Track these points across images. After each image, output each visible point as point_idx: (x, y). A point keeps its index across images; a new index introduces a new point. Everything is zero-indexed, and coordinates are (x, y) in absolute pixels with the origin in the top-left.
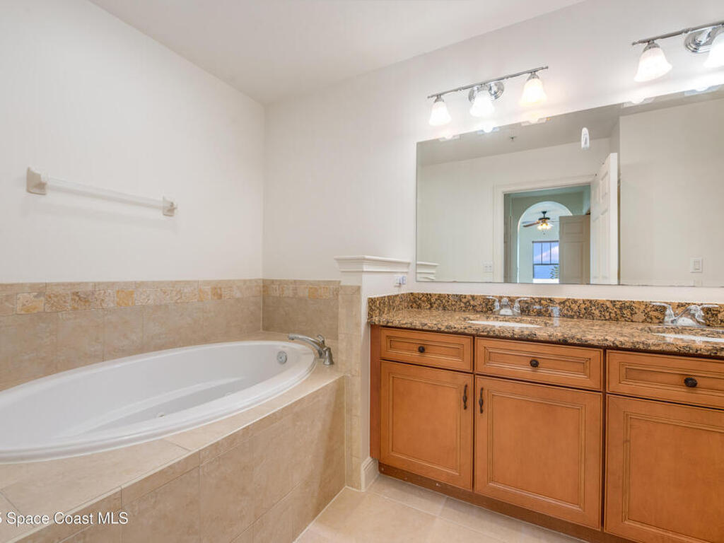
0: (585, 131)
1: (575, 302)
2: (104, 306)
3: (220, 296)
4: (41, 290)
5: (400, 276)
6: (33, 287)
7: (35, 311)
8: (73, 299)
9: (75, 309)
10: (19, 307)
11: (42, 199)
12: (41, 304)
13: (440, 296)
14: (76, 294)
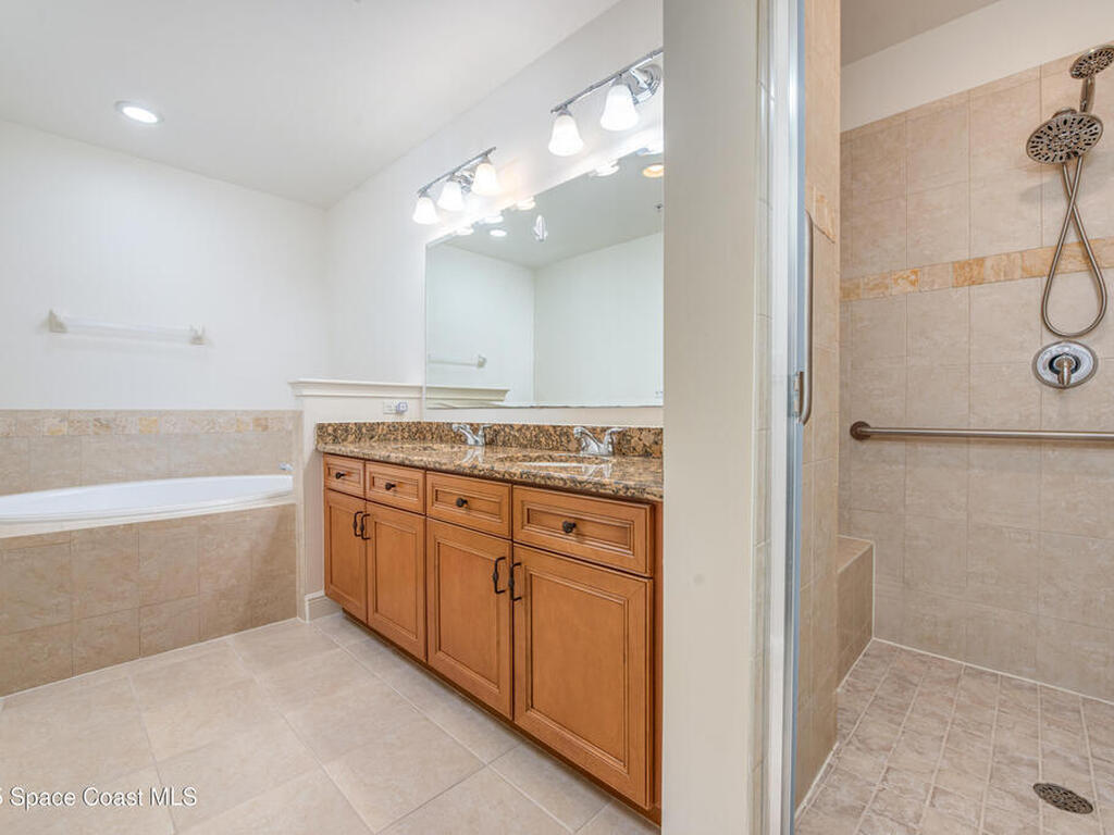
0: (540, 218)
1: (528, 428)
2: (127, 432)
3: (266, 428)
4: (64, 416)
5: (398, 402)
6: (57, 413)
7: (60, 434)
8: (95, 425)
9: (97, 434)
10: (45, 429)
11: (64, 337)
12: (65, 428)
13: (438, 425)
14: (97, 420)
